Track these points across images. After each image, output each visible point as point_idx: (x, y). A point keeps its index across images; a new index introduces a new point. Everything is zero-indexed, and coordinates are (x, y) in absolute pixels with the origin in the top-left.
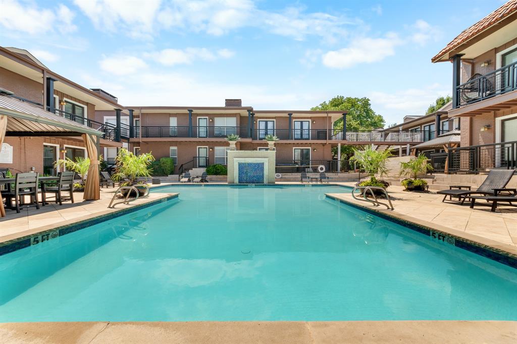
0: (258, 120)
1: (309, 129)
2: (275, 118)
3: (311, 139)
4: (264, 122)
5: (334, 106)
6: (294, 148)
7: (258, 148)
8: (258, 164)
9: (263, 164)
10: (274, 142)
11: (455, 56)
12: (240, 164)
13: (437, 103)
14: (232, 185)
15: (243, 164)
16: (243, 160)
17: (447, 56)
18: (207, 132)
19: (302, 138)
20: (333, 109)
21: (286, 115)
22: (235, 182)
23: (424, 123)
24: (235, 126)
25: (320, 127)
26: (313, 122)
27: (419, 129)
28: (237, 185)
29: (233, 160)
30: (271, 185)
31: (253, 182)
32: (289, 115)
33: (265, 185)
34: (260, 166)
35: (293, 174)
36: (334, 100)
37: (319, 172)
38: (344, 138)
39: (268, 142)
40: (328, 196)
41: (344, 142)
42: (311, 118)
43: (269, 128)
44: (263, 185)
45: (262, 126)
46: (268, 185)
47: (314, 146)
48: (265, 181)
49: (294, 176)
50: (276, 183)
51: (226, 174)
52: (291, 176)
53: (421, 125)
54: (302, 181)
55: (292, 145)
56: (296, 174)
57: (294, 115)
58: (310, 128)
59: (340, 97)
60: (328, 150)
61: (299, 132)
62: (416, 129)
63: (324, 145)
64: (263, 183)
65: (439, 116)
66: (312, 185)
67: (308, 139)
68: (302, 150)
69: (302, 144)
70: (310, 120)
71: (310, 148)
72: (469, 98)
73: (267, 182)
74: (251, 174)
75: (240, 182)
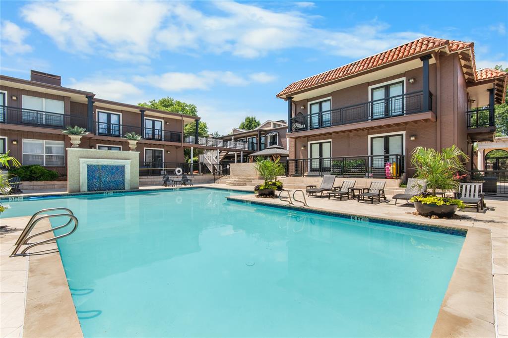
0: (97, 110)
1: (161, 130)
2: (121, 111)
3: (165, 141)
4: (106, 114)
5: (164, 106)
6: (145, 148)
7: (97, 145)
8: (117, 167)
9: (124, 166)
10: (137, 141)
11: (289, 98)
12: (89, 167)
13: (246, 120)
14: (77, 195)
15: (94, 166)
16: (94, 162)
17: (284, 96)
18: (4, 114)
19: (153, 139)
20: (163, 109)
21: (137, 111)
22: (82, 190)
23: (248, 136)
24: (63, 113)
25: (174, 129)
26: (165, 123)
27: (245, 140)
28: (86, 194)
29: (79, 161)
30: (134, 191)
31: (109, 189)
32: (141, 111)
33: (128, 192)
34: (121, 170)
35: (149, 177)
36: (164, 100)
37: (177, 175)
38: (197, 142)
39: (129, 141)
40: (229, 199)
41: (196, 146)
42: (163, 118)
43: (112, 122)
44: (125, 192)
45: (103, 118)
46: (131, 191)
47: (167, 148)
48: (127, 187)
49: (150, 180)
50: (140, 188)
51: (66, 180)
52: (147, 180)
53: (246, 137)
54: (165, 184)
55: (144, 145)
56: (152, 177)
57: (147, 113)
58: (163, 129)
59: (170, 98)
60: (181, 153)
61: (151, 132)
62: (242, 140)
63: (177, 147)
64: (124, 189)
65: (260, 132)
66: (180, 189)
67: (161, 140)
68: (154, 151)
69: (154, 144)
70: (163, 120)
71: (163, 149)
72: (297, 127)
73: (130, 188)
74: (106, 178)
75: (89, 190)
